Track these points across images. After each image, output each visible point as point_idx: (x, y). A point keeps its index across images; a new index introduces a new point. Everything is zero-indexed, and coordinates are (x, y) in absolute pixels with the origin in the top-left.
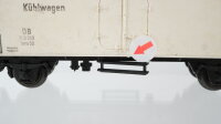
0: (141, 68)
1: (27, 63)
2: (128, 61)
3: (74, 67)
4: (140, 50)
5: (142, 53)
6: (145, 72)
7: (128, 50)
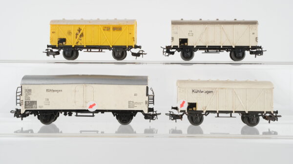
0: (91, 114)
1: (46, 113)
2: (87, 111)
3: (65, 114)
4: (91, 107)
5: (92, 108)
6: (93, 116)
7: (86, 107)
